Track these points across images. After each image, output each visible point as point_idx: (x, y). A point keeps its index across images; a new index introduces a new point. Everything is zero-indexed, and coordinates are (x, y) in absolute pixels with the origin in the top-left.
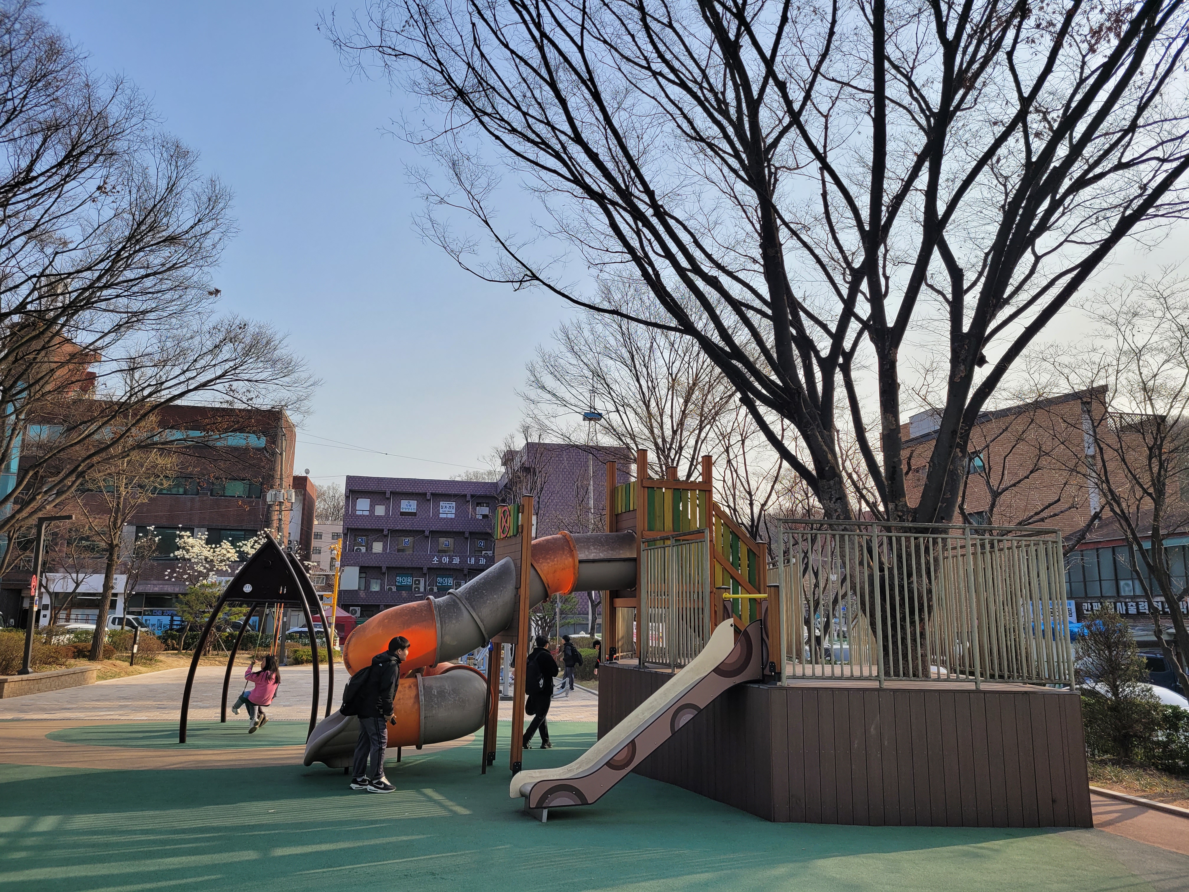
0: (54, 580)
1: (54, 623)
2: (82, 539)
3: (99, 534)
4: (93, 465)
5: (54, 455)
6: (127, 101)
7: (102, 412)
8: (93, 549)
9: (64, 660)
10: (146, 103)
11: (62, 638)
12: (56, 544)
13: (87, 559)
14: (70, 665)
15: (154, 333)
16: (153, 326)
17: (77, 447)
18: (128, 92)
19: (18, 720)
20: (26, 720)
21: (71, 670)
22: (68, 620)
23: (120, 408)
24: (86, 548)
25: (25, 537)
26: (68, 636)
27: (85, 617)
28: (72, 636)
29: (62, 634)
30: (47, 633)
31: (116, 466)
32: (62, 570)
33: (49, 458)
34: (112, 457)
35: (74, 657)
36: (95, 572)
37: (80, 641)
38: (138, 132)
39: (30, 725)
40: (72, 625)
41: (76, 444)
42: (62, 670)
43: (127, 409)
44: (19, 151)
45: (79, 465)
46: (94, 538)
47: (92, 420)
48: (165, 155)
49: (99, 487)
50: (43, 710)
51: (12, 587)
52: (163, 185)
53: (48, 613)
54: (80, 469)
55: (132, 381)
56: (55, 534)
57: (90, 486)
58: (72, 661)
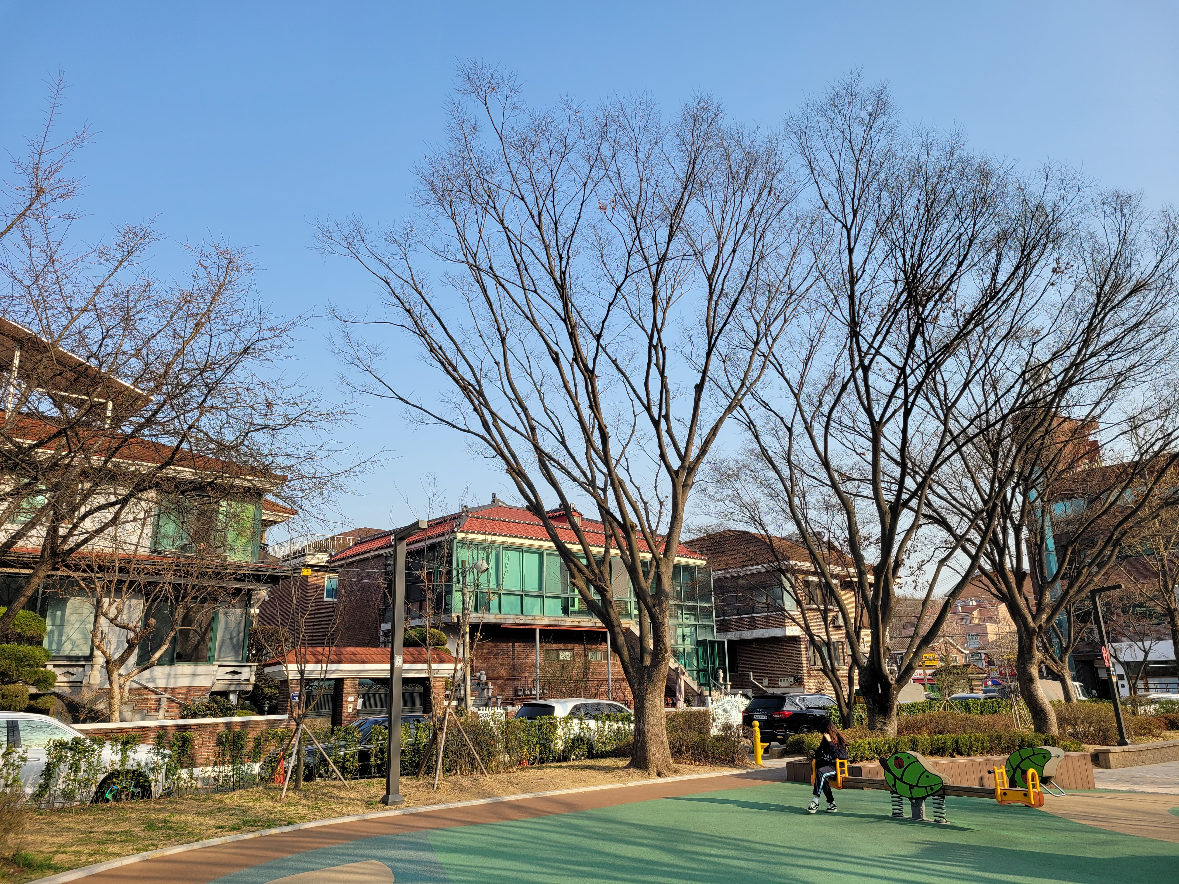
0: (1121, 650)
1: (1135, 693)
2: (1136, 606)
3: (1151, 599)
4: (1126, 532)
5: (1086, 528)
6: (1060, 183)
7: (1118, 477)
8: (1151, 615)
9: (1158, 731)
10: (1077, 175)
11: (1147, 708)
12: (1112, 614)
13: (1148, 626)
14: (1166, 737)
15: (1146, 386)
16: (1143, 379)
17: (1104, 517)
18: (1058, 174)
19: (1135, 792)
20: (1142, 792)
21: (1170, 742)
22: (1147, 689)
23: (1135, 470)
24: (1144, 615)
25: (1080, 610)
26: (1153, 706)
27: (1164, 686)
28: (1157, 706)
29: (1147, 704)
30: (1131, 703)
31: (1149, 528)
32: (1125, 639)
33: (1082, 532)
34: (1143, 520)
35: (1168, 729)
36: (1160, 639)
37: (1168, 712)
38: (1077, 206)
39: (1148, 798)
40: (1154, 695)
41: (1103, 514)
42: (1159, 742)
43: (1143, 469)
44: (980, 272)
45: (1113, 534)
46: (1148, 604)
47: (1111, 488)
48: (1108, 211)
49: (1138, 552)
50: (1155, 783)
51: (1083, 659)
52: (1114, 240)
53: (1125, 682)
54: (1115, 537)
55: (1137, 440)
56: (1108, 604)
57: (1129, 553)
58: (1167, 733)
